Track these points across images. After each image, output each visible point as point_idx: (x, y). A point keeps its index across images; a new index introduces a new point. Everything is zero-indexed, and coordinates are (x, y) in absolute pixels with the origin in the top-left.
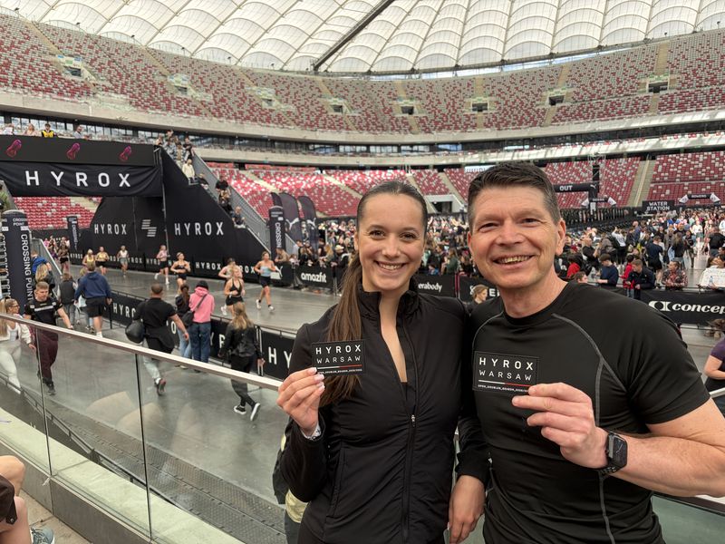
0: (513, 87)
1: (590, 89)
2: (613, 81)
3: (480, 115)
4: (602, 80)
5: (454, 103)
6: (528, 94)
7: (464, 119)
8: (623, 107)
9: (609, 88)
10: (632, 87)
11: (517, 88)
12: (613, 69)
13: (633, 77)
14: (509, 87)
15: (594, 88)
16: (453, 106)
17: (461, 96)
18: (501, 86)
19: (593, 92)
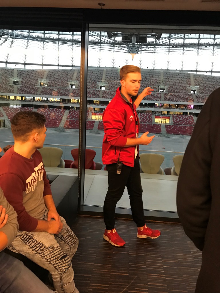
0: (28, 76)
1: (53, 82)
2: (60, 81)
3: (15, 86)
4: (57, 80)
5: (6, 79)
6: (33, 80)
7: (9, 87)
8: (62, 91)
9: (58, 83)
10: (65, 84)
11: (29, 77)
12: (61, 76)
13: (66, 80)
14: (27, 76)
15: (54, 82)
16: (5, 81)
17: (8, 76)
18: (23, 75)
19: (54, 84)
